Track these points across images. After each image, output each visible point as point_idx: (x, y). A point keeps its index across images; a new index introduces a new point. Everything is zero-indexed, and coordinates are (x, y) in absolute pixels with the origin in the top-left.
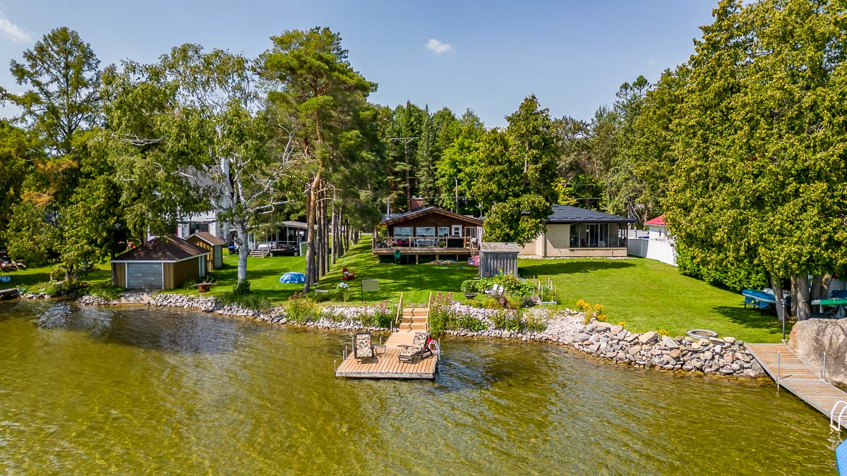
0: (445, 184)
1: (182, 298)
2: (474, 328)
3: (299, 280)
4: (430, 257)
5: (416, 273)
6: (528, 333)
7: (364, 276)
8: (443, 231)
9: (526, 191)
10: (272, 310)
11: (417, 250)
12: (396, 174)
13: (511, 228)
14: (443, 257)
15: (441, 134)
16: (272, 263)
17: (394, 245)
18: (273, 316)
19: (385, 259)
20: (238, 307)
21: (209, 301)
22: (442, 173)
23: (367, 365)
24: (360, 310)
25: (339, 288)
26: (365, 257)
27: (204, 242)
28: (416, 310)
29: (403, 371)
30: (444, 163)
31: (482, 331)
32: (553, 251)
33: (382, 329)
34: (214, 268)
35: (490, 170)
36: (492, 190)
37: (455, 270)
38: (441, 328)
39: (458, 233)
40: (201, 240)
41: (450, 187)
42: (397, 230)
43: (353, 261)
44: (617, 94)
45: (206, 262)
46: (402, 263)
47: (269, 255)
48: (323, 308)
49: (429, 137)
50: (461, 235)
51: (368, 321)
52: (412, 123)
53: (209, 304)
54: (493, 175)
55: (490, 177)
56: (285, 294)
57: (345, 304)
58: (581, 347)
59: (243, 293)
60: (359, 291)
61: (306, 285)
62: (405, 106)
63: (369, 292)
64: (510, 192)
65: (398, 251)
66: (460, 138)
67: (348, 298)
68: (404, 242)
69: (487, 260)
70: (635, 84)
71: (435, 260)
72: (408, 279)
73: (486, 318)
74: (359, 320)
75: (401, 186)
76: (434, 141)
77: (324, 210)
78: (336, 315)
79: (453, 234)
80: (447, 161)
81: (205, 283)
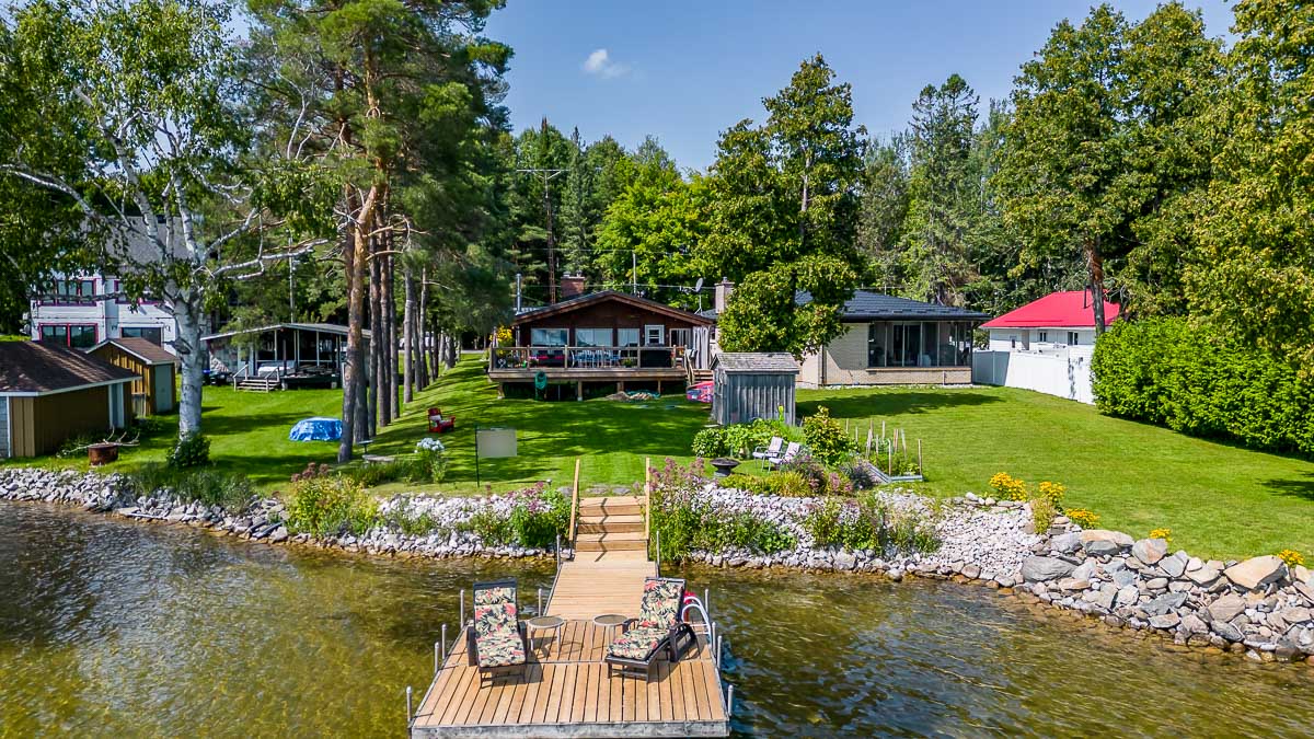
0: (611, 264)
1: (45, 479)
2: (762, 547)
3: (333, 434)
4: (606, 386)
5: (585, 418)
6: (899, 557)
7: (475, 426)
8: (628, 336)
9: (808, 249)
10: (256, 506)
11: (581, 372)
12: (523, 246)
13: (780, 324)
14: (632, 386)
15: (602, 179)
16: (284, 402)
17: (534, 364)
18: (256, 521)
19: (515, 390)
20: (173, 500)
21: (106, 484)
22: (606, 245)
23: (510, 689)
24: (474, 504)
25: (422, 450)
26: (473, 389)
27: (130, 357)
28: (611, 501)
29: (628, 717)
30: (610, 227)
31: (783, 553)
32: (836, 375)
33: (532, 552)
34: (154, 411)
35: (735, 205)
36: (741, 245)
37: (661, 411)
38: (681, 549)
39: (657, 341)
40: (123, 353)
41: (619, 270)
42: (537, 335)
43: (449, 396)
44: (914, 105)
45: (128, 397)
46: (551, 399)
47: (280, 387)
48: (382, 501)
49: (581, 183)
50: (662, 341)
51: (496, 531)
52: (551, 159)
53: (106, 492)
54: (742, 215)
55: (736, 220)
56: (294, 466)
57: (437, 489)
58: (1055, 595)
59: (190, 465)
60: (467, 457)
61: (343, 446)
62: (538, 129)
63: (490, 460)
64: (776, 249)
65: (541, 374)
66: (637, 185)
67: (441, 474)
68: (551, 357)
69: (735, 388)
70: (945, 88)
71: (615, 391)
72: (572, 429)
73: (789, 520)
74: (472, 530)
75: (532, 267)
76: (591, 190)
77: (387, 287)
78: (412, 518)
79: (647, 342)
80: (615, 224)
81: (106, 443)
